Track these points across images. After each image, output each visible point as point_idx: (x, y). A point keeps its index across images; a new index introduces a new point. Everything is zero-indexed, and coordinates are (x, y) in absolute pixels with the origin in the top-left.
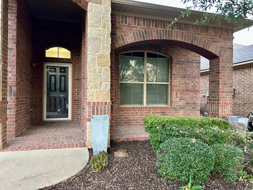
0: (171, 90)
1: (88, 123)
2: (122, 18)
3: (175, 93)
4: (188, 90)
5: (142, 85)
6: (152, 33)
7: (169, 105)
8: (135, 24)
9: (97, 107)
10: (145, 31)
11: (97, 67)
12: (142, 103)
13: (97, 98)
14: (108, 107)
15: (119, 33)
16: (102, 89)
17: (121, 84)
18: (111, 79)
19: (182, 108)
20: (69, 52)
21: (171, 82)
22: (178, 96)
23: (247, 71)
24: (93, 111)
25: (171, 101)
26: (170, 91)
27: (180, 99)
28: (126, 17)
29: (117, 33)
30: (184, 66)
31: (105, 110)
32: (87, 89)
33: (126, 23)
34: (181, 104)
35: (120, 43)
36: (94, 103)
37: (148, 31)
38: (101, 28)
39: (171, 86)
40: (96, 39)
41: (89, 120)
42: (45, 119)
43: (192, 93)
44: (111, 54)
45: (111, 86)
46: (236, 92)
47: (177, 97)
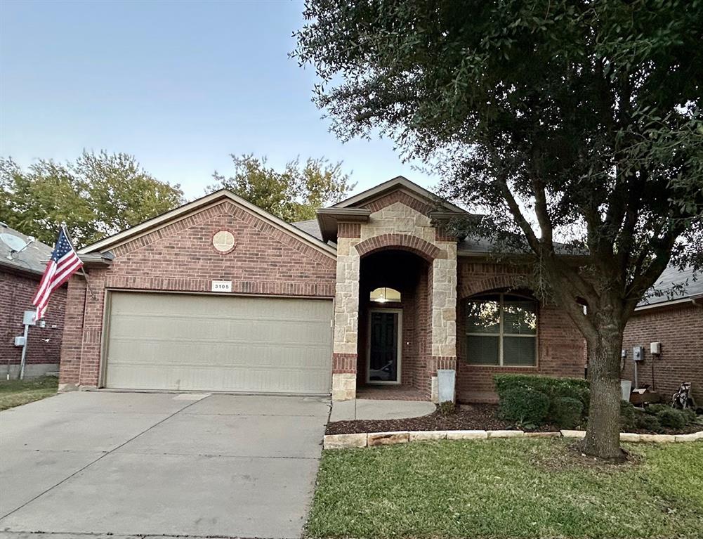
0: (539, 344)
1: (433, 378)
2: (469, 266)
3: (544, 350)
4: (565, 346)
5: (498, 337)
6: (503, 279)
7: (537, 366)
8: (483, 271)
9: (442, 362)
10: (496, 278)
11: (443, 321)
12: (497, 362)
13: (442, 353)
14: (454, 363)
15: (465, 283)
16: (447, 344)
17: (469, 336)
18: (457, 332)
19: (557, 371)
20: (400, 294)
21: (539, 333)
22: (550, 353)
23: (676, 315)
24: (439, 365)
25: (539, 361)
26: (537, 346)
27: (553, 358)
28: (473, 264)
29: (464, 282)
30: (557, 312)
31: (450, 365)
32: (431, 343)
33: (473, 271)
34: (554, 364)
35: (467, 294)
36: (439, 358)
37: (499, 278)
38: (446, 283)
39: (539, 339)
40: (442, 293)
41: (436, 375)
42: (368, 381)
43: (571, 350)
44: (457, 308)
45: (457, 340)
46: (664, 349)
47: (547, 354)
